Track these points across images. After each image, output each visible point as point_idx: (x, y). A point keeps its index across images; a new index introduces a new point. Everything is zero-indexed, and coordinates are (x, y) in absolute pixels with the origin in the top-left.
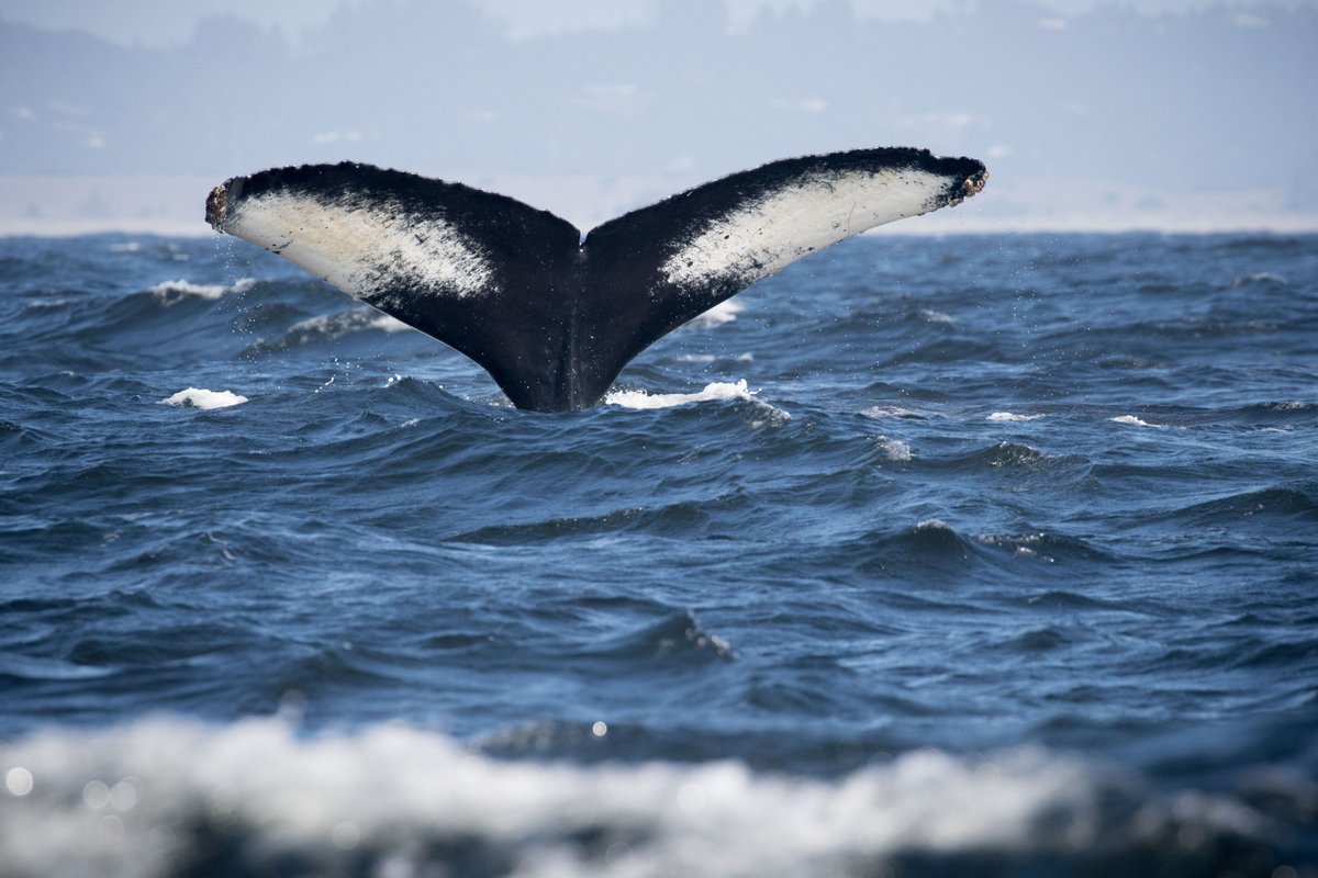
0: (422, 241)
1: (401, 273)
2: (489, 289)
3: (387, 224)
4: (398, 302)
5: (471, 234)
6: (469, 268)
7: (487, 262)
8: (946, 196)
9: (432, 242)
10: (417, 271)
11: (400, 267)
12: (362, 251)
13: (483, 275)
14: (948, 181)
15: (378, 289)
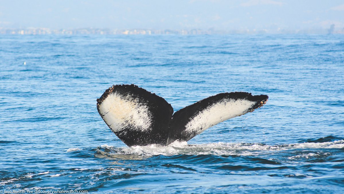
0: (139, 113)
1: (131, 123)
2: (149, 129)
3: (133, 106)
4: (126, 133)
5: (151, 111)
6: (147, 122)
7: (151, 120)
8: (251, 108)
9: (141, 113)
10: (135, 123)
11: (131, 121)
12: (124, 115)
13: (149, 124)
14: (254, 103)
15: (123, 129)
